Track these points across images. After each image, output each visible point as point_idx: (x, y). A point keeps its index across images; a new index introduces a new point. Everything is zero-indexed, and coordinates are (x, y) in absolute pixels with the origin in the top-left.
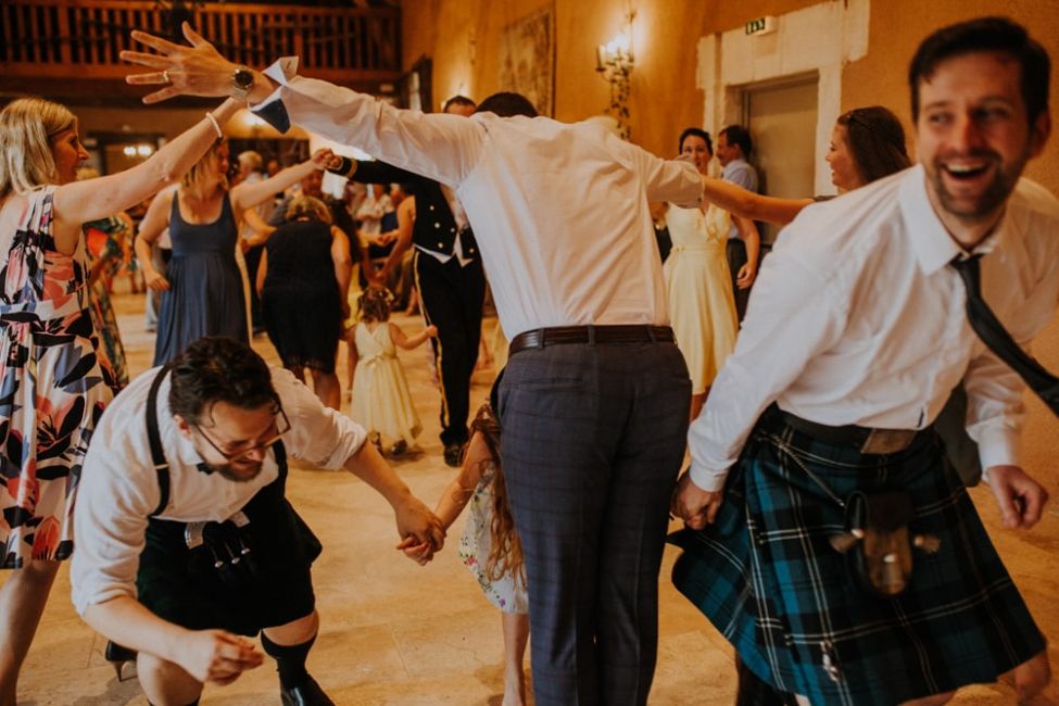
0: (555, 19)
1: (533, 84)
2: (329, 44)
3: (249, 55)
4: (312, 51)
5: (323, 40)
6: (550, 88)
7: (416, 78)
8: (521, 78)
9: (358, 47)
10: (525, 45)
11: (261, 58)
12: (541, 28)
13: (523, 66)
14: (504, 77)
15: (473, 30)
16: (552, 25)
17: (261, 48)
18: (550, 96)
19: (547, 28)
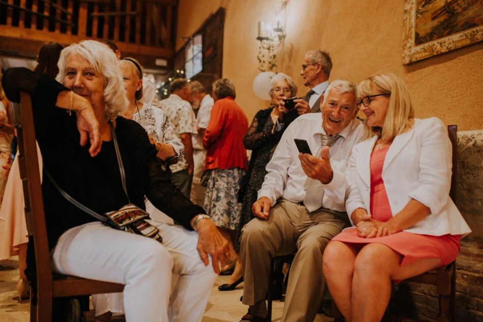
2: (112, 19)
3: (34, 19)
4: (95, 23)
5: (106, 15)
9: (138, 25)
11: (46, 23)
17: (46, 14)
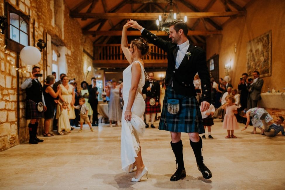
0: (271, 36)
1: (262, 56)
6: (270, 55)
7: (212, 61)
8: (256, 54)
10: (258, 44)
12: (265, 39)
13: (257, 51)
14: (249, 55)
15: (235, 44)
16: (270, 37)
18: (270, 57)
19: (268, 38)
